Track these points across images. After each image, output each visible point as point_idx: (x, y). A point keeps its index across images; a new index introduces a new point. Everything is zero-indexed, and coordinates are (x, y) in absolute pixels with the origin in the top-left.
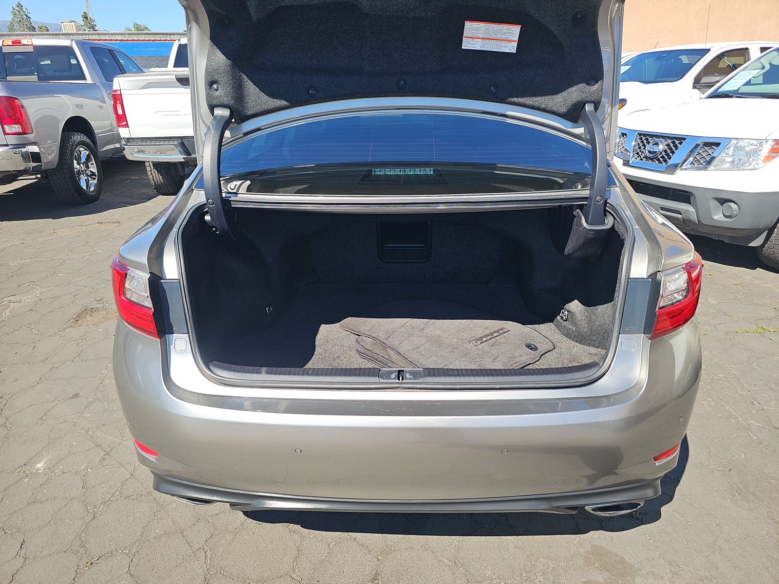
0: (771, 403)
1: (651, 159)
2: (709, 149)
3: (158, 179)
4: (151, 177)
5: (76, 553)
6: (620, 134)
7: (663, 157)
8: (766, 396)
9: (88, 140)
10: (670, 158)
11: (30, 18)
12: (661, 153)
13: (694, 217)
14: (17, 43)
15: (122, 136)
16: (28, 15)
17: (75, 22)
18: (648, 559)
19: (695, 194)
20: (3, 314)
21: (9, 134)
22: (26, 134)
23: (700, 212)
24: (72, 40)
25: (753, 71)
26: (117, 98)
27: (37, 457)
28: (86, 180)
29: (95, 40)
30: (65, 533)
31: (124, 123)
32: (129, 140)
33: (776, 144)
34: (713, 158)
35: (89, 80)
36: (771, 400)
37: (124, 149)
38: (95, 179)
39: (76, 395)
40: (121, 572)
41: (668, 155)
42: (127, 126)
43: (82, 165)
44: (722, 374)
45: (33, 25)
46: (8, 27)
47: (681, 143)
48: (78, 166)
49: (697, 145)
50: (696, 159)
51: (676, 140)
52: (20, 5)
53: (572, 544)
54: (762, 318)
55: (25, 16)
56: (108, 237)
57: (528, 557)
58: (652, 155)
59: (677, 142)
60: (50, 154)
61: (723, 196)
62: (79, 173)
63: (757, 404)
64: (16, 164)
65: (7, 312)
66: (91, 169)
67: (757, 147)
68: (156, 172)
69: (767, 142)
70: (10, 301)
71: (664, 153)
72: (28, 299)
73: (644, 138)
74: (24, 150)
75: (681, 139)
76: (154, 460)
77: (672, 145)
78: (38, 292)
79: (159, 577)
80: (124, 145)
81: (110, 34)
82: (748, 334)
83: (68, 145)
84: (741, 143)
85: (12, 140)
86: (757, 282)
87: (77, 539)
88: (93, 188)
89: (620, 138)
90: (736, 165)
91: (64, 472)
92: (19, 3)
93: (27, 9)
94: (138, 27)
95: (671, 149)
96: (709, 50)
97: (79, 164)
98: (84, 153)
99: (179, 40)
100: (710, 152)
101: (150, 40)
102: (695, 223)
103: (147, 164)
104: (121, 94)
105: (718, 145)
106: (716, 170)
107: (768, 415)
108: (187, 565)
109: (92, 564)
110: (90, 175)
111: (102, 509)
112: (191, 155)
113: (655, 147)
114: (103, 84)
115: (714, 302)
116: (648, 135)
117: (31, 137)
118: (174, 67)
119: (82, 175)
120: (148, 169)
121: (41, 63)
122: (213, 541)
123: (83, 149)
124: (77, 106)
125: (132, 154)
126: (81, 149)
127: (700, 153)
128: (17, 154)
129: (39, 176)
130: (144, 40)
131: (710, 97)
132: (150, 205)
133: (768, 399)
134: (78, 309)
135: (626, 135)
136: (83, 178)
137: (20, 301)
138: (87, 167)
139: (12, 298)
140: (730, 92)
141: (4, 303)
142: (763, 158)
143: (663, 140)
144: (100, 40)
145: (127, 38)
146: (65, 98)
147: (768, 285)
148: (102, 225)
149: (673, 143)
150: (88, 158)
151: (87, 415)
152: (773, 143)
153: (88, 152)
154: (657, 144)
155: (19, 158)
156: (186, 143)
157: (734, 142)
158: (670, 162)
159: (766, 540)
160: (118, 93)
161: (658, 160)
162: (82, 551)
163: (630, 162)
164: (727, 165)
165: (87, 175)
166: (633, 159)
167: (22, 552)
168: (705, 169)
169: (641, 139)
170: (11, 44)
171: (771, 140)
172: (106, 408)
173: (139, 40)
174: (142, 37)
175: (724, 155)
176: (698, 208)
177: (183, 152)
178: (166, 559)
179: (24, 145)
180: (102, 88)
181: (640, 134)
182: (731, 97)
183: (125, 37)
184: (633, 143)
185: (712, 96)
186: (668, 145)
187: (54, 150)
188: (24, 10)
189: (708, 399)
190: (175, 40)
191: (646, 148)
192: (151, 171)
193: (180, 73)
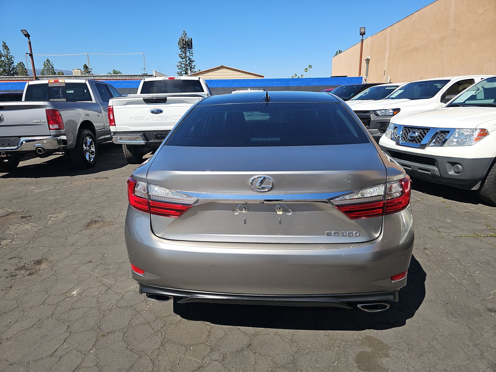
0: (476, 272)
1: (412, 141)
2: (444, 135)
3: (129, 155)
4: (125, 153)
5: (96, 331)
6: (394, 127)
7: (418, 140)
8: (474, 269)
9: (92, 134)
10: (422, 140)
11: (53, 67)
12: (417, 137)
13: (438, 173)
14: (56, 82)
15: (111, 131)
16: (53, 66)
17: (80, 70)
18: (396, 343)
19: (437, 160)
20: (48, 223)
21: (52, 129)
22: (60, 129)
23: (441, 170)
24: (86, 80)
25: (472, 92)
26: (110, 111)
27: (73, 289)
28: (89, 155)
29: (98, 79)
30: (89, 322)
31: (114, 123)
32: (115, 133)
33: (481, 131)
34: (446, 140)
35: (94, 101)
36: (477, 271)
37: (112, 138)
38: (93, 155)
39: (90, 262)
40: (119, 340)
41: (421, 138)
42: (115, 125)
43: (87, 147)
44: (450, 257)
45: (55, 71)
46: (41, 73)
47: (427, 132)
48: (86, 148)
49: (437, 133)
50: (436, 141)
51: (425, 130)
52: (48, 61)
53: (355, 335)
54: (478, 229)
55: (51, 67)
56: (102, 185)
57: (331, 339)
58: (412, 139)
59: (426, 131)
60: (70, 141)
61: (453, 161)
62: (86, 151)
63: (468, 273)
64: (54, 145)
65: (50, 222)
66: (92, 149)
67: (471, 133)
68: (128, 151)
69: (476, 130)
70: (51, 217)
71: (418, 137)
72: (61, 216)
73: (407, 129)
74: (59, 138)
75: (428, 129)
76: (142, 276)
77: (423, 133)
78: (66, 212)
79: (138, 342)
80: (113, 135)
81: (100, 76)
82: (468, 238)
83: (81, 136)
84: (462, 131)
85: (53, 132)
86: (478, 211)
87: (96, 325)
88: (92, 159)
89: (394, 130)
90: (459, 144)
91: (87, 296)
92: (48, 59)
93: (52, 63)
94: (115, 72)
95: (422, 135)
96: (450, 80)
97: (86, 146)
98: (89, 140)
99: (144, 79)
100: (445, 136)
101: (123, 79)
102: (438, 177)
103: (123, 146)
104: (113, 108)
105: (448, 132)
106: (448, 146)
107: (474, 278)
108: (152, 337)
109: (104, 336)
110: (91, 152)
111: (108, 313)
112: (149, 141)
113: (413, 134)
114: (101, 103)
115: (450, 221)
116: (410, 127)
117: (63, 131)
118: (141, 93)
119: (87, 153)
120: (124, 149)
121: (67, 92)
122: (165, 328)
123: (89, 138)
124: (86, 115)
125: (117, 140)
126: (88, 138)
127: (439, 137)
128: (55, 140)
129: (64, 153)
130: (119, 79)
131: (448, 107)
132: (124, 169)
133: (475, 270)
134: (88, 221)
135: (397, 128)
136: (88, 154)
137: (57, 217)
138: (90, 148)
139: (52, 215)
140: (459, 103)
141: (48, 218)
142: (474, 139)
143: (418, 130)
144: (101, 79)
145: (109, 78)
146: (80, 111)
147: (484, 213)
148: (98, 180)
149: (424, 131)
150: (91, 143)
151: (97, 271)
152: (479, 131)
153: (91, 140)
154: (414, 132)
155: (56, 142)
156: (146, 134)
157: (457, 130)
158: (422, 143)
159: (463, 336)
160: (111, 107)
161: (416, 141)
162: (99, 330)
163: (400, 143)
164: (455, 143)
165: (90, 153)
166: (402, 141)
167: (69, 330)
168: (442, 145)
169: (406, 130)
170: (53, 82)
171: (478, 129)
172: (106, 267)
173: (116, 79)
174: (118, 78)
175: (453, 138)
176: (440, 168)
177: (145, 139)
178: (142, 335)
179: (59, 136)
180: (100, 105)
181: (405, 127)
182: (459, 106)
183: (108, 78)
184: (401, 133)
185: (448, 106)
186: (421, 133)
187: (72, 139)
188: (51, 63)
189: (440, 270)
190: (142, 79)
191: (409, 135)
192: (125, 150)
193: (145, 97)
